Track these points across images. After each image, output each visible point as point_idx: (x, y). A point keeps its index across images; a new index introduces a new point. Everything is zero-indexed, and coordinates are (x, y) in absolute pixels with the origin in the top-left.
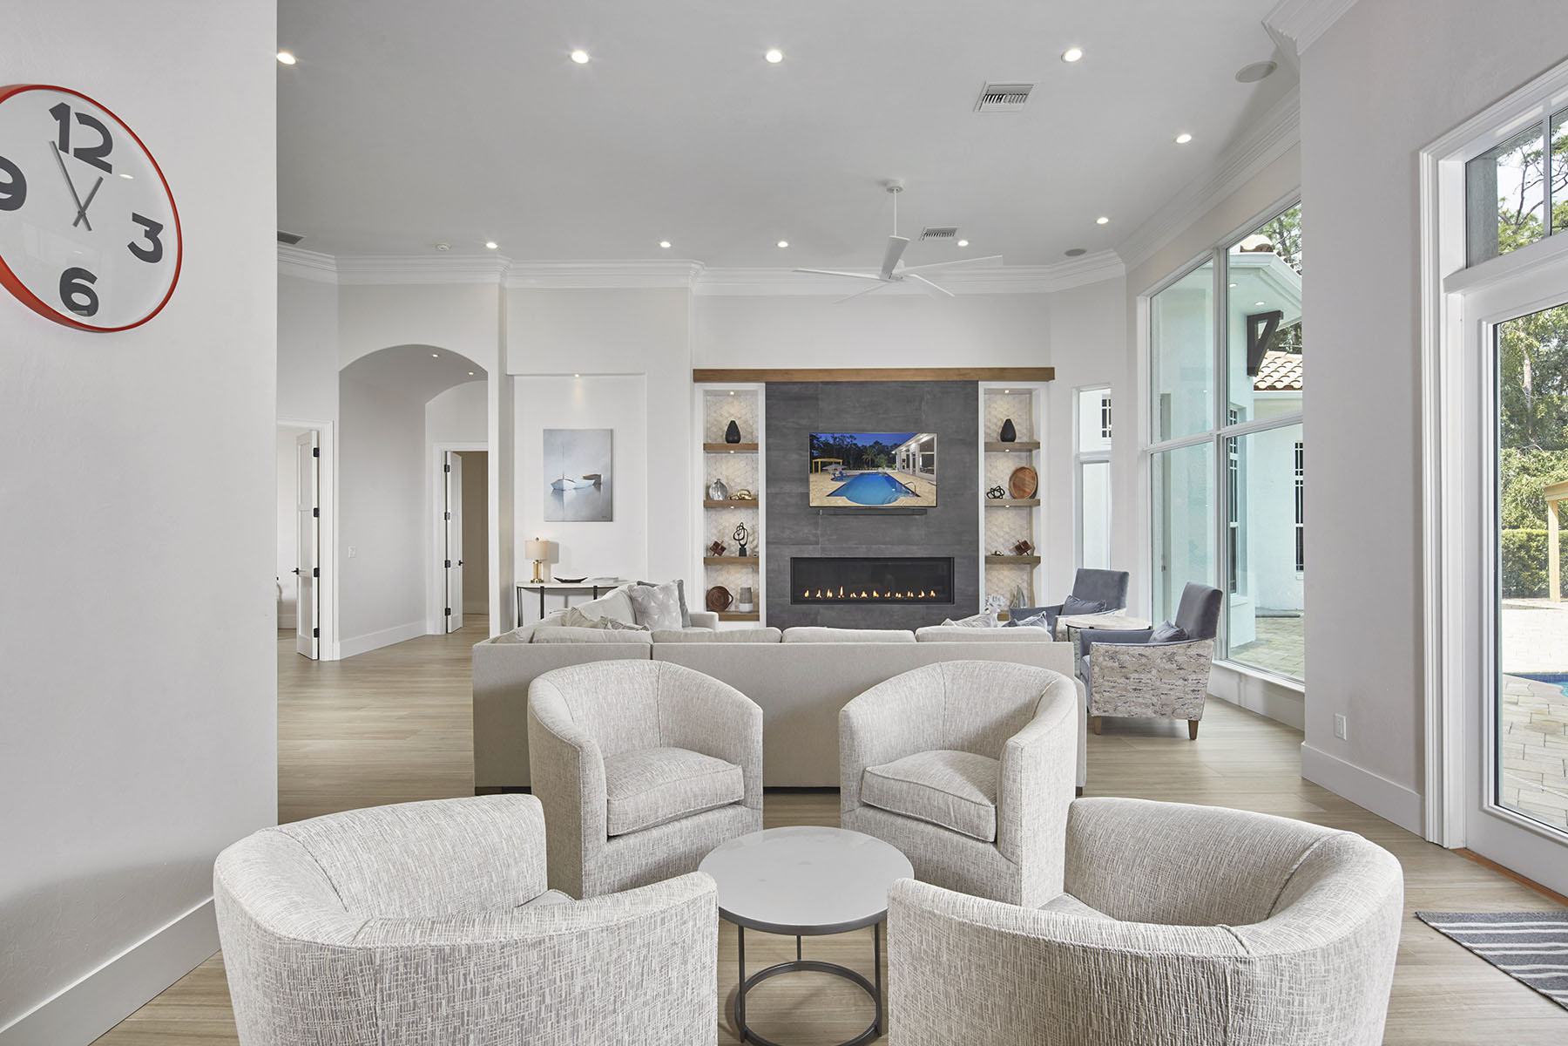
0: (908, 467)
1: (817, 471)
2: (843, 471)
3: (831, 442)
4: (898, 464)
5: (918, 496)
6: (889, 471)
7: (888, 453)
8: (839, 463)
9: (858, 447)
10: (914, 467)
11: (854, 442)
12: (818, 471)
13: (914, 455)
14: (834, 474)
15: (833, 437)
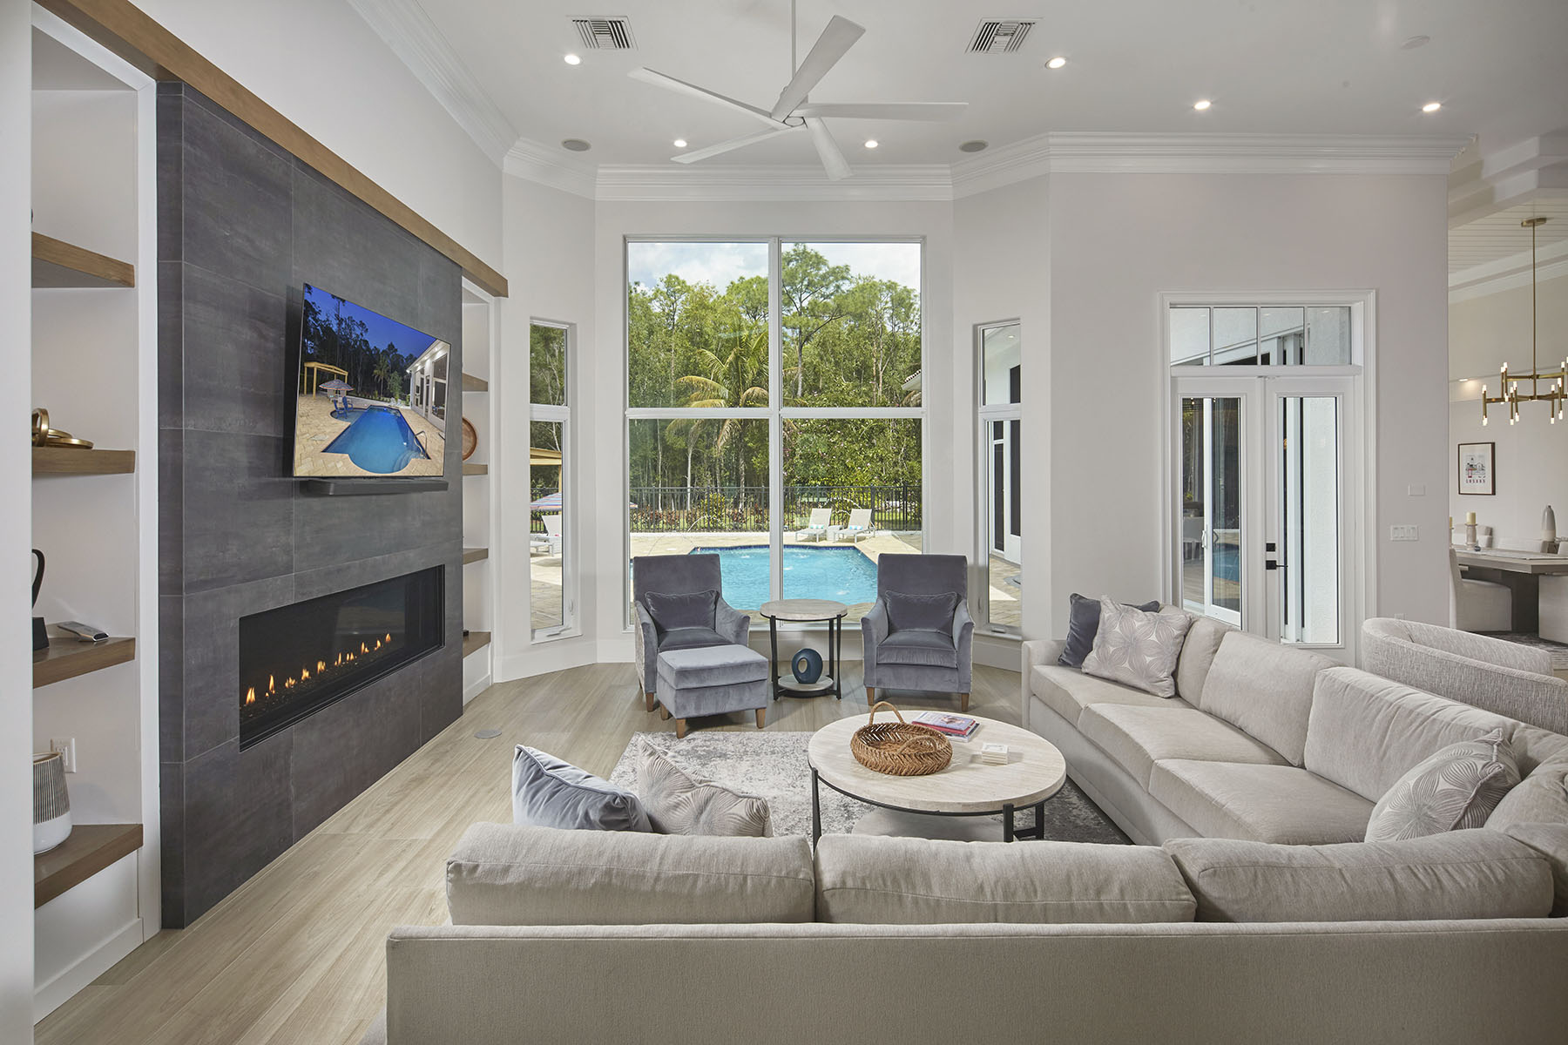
0: (421, 403)
1: (310, 391)
2: (349, 398)
3: (335, 328)
4: (412, 395)
5: (429, 458)
6: (402, 406)
7: (403, 373)
8: (341, 378)
9: (368, 349)
10: (427, 404)
11: (365, 337)
12: (312, 392)
13: (428, 381)
14: (335, 402)
15: (337, 317)
